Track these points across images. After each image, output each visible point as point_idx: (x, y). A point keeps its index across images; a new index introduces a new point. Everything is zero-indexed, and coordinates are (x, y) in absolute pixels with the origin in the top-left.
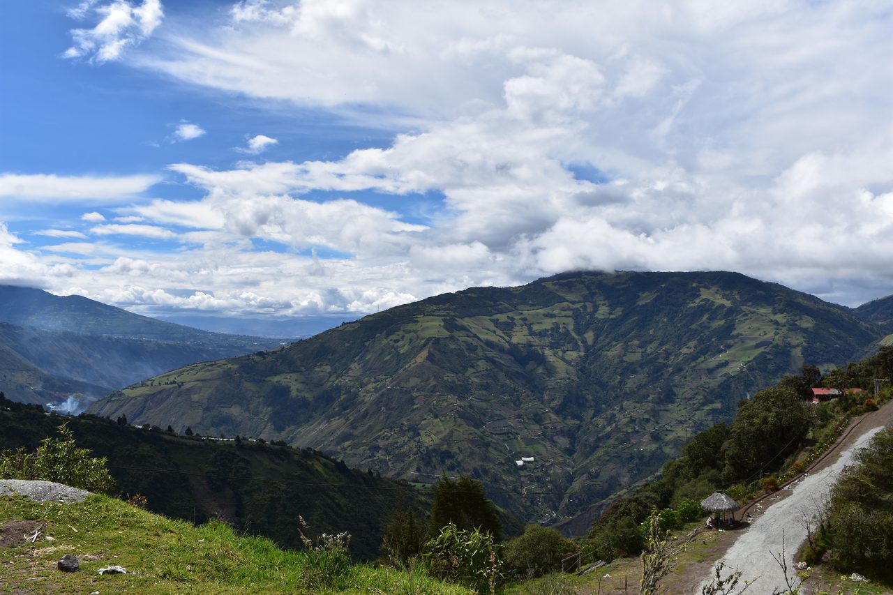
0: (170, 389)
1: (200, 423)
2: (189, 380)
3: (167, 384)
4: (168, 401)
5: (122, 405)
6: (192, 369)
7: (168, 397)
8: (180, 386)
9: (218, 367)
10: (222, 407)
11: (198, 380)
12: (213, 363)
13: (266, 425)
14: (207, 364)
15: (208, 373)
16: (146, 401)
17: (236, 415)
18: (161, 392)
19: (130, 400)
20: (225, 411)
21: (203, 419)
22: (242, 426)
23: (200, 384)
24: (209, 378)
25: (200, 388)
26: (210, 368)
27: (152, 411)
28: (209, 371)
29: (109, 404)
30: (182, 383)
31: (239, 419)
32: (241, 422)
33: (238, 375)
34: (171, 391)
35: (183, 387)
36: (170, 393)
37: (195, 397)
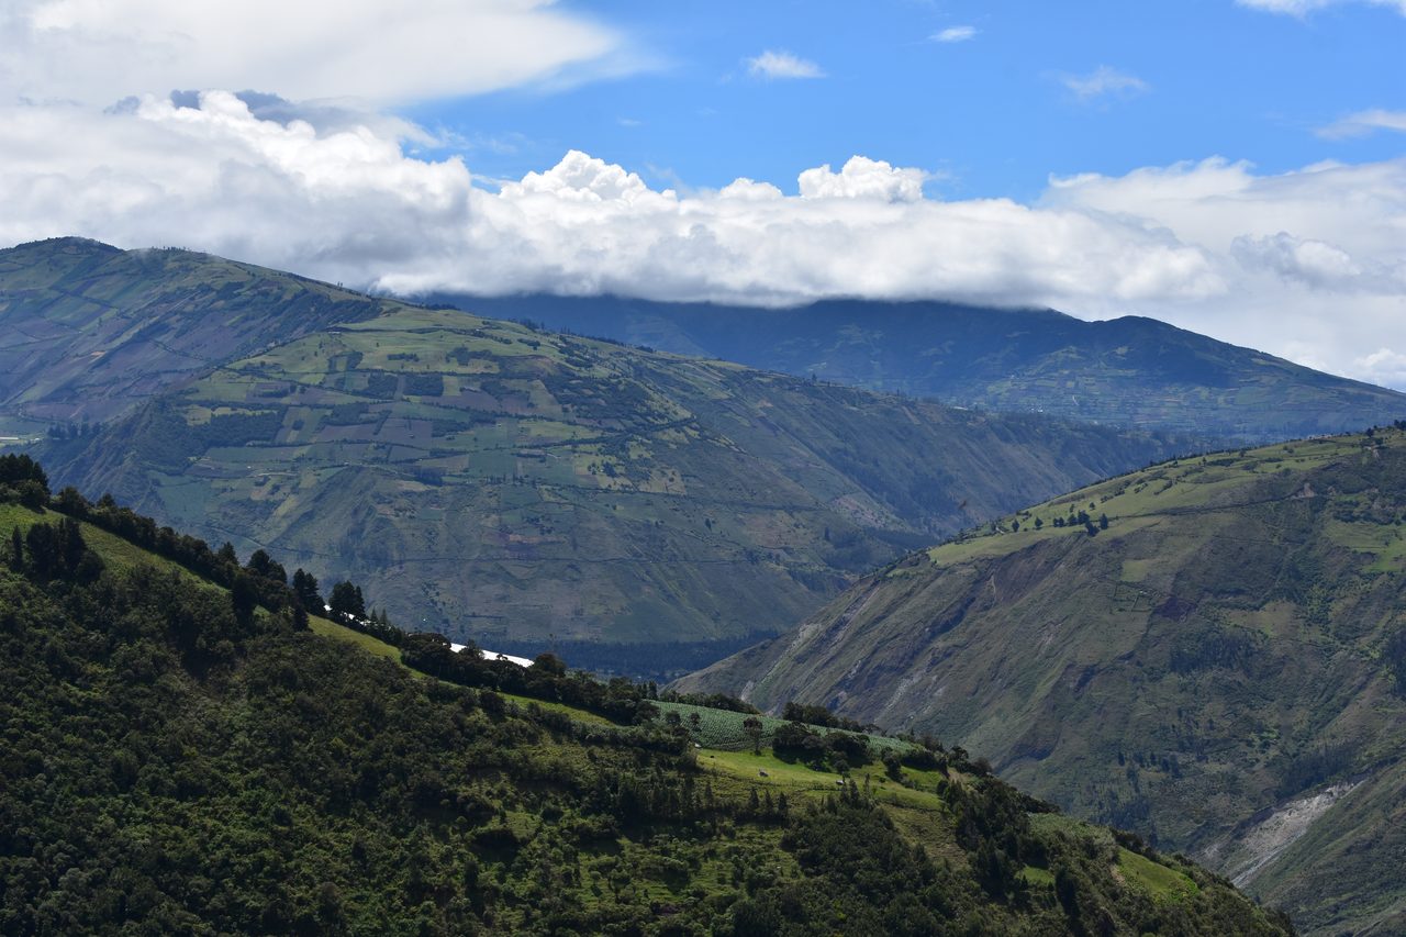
0: (1062, 540)
1: (1130, 656)
2: (1133, 511)
3: (1059, 523)
4: (1047, 582)
5: (909, 594)
6: (1155, 477)
7: (1051, 565)
8: (1093, 531)
9: (1247, 468)
10: (1228, 605)
11: (1164, 512)
12: (1236, 455)
13: (1370, 676)
14: (1209, 459)
15: (1203, 488)
16: (979, 581)
17: (1271, 634)
18: (1034, 548)
19: (937, 576)
20: (1234, 621)
21: (1145, 642)
22: (1284, 675)
23: (1164, 523)
24: (1198, 503)
25: (1160, 539)
26: (1217, 470)
27: (991, 613)
28: (1211, 480)
29: (876, 590)
30: (1104, 522)
31: (1277, 652)
32: (1283, 661)
33: (1311, 494)
34: (1064, 546)
35: (1102, 533)
36: (1059, 552)
37: (1135, 570)
